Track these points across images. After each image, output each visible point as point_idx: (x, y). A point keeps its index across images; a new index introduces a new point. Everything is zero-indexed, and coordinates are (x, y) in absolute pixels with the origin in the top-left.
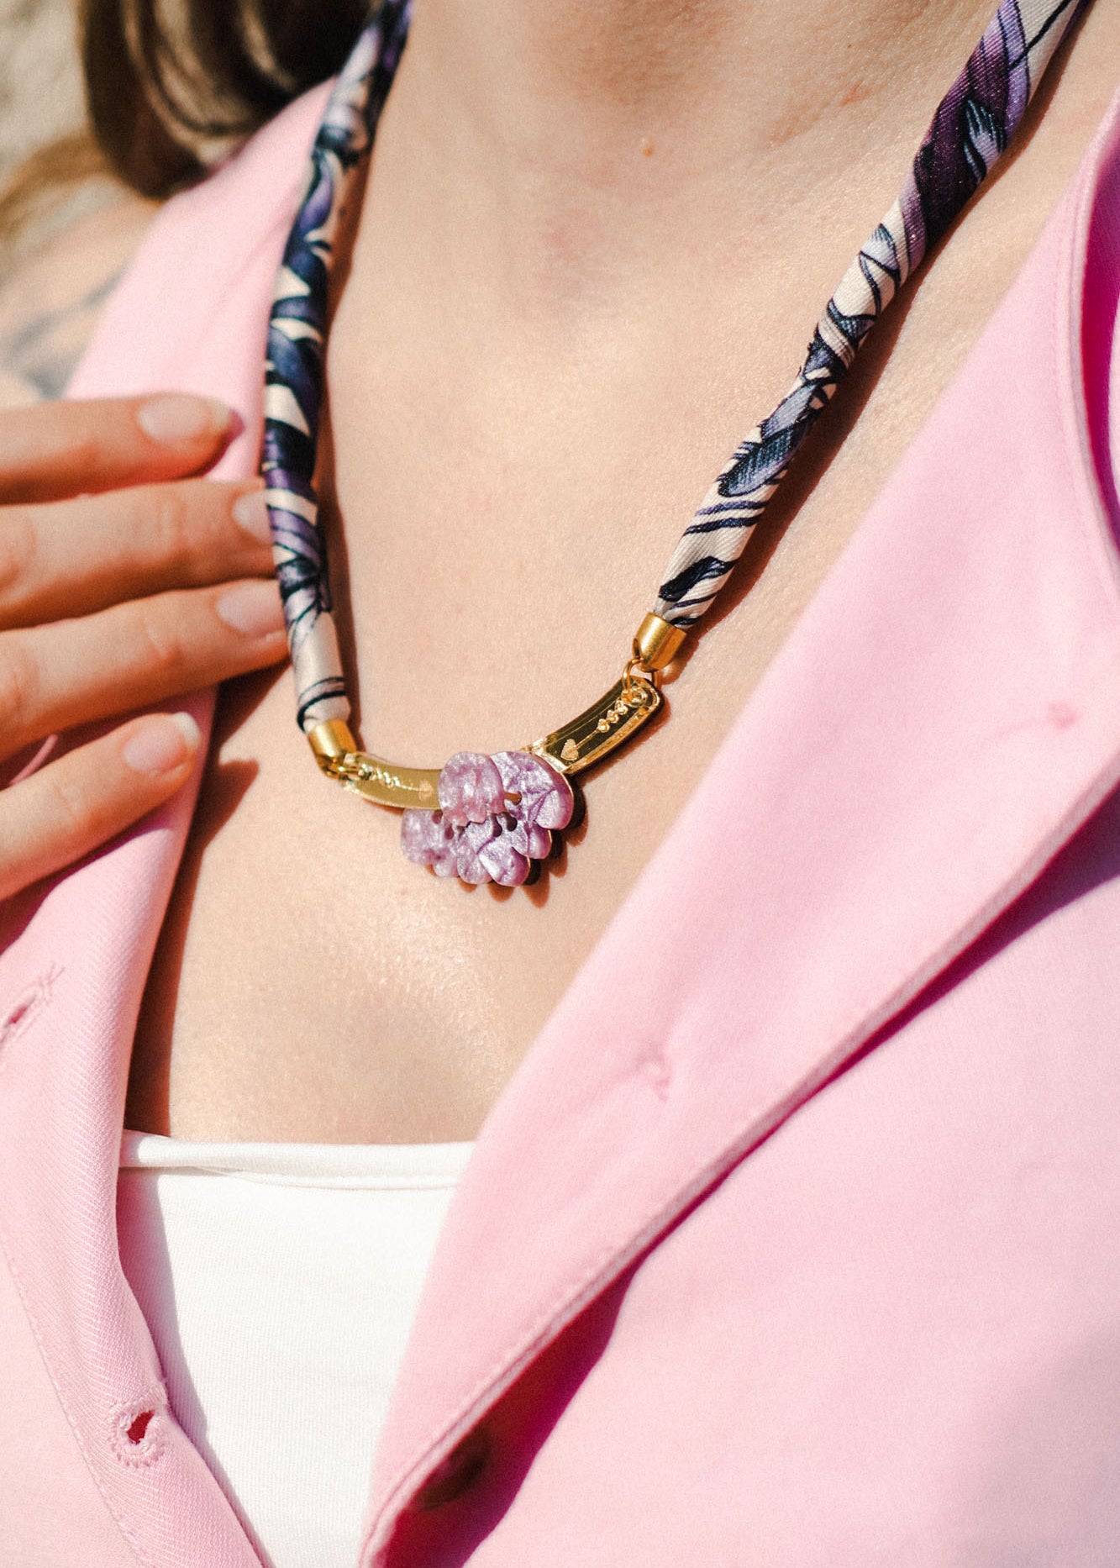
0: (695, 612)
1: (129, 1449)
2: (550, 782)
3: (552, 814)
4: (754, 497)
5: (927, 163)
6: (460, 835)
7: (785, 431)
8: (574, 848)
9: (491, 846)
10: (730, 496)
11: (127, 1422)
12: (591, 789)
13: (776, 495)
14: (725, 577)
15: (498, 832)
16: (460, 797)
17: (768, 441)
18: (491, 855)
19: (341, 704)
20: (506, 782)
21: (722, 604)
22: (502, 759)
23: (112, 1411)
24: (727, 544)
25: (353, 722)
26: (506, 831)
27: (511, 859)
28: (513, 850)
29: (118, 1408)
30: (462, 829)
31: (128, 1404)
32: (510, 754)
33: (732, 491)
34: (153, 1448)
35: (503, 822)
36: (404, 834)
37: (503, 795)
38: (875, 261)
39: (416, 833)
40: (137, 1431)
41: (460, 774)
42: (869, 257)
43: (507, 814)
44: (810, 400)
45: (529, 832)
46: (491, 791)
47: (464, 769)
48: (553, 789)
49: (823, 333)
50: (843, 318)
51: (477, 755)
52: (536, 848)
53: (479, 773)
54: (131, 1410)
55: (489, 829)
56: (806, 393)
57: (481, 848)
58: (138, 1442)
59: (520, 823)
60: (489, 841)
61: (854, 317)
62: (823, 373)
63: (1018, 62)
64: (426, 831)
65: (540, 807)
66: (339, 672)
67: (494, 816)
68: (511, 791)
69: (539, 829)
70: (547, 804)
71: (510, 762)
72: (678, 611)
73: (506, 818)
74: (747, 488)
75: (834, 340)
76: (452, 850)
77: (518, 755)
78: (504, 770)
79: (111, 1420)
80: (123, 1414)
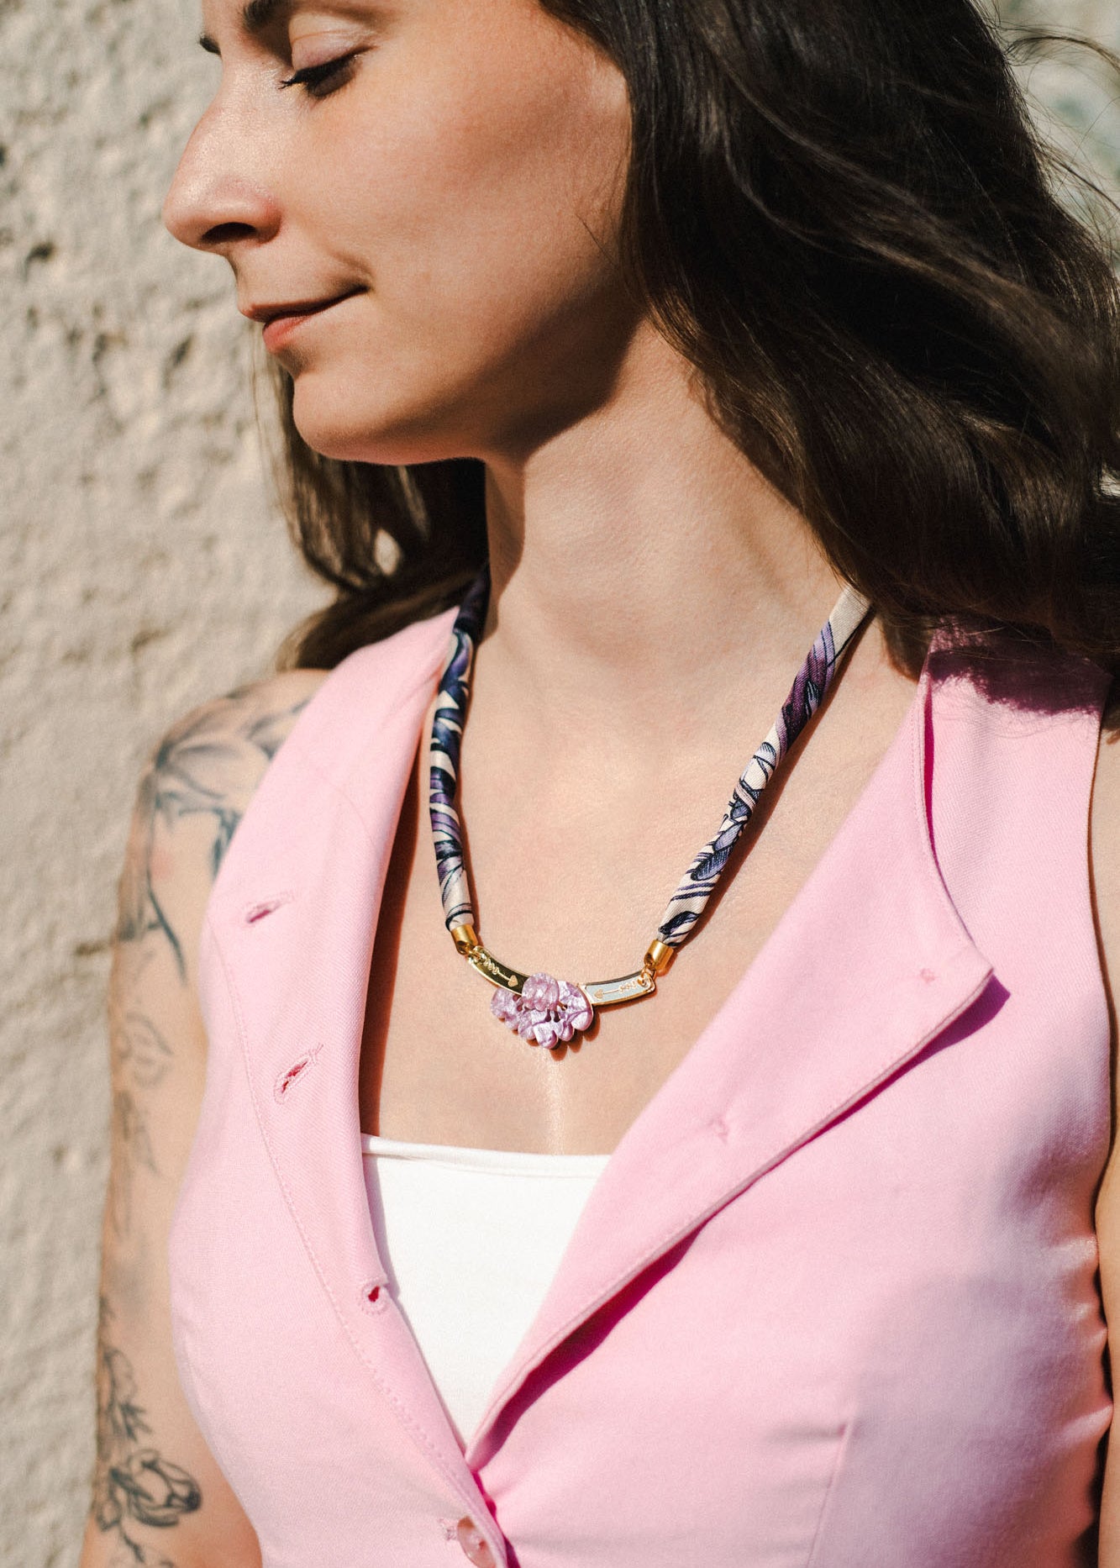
0: (679, 939)
1: (369, 1303)
2: (585, 1007)
3: (580, 1022)
4: (711, 881)
5: (788, 711)
6: (524, 1013)
7: (727, 847)
8: (589, 1043)
9: (542, 1025)
10: (698, 880)
11: (369, 1291)
12: (604, 1017)
13: (720, 879)
14: (695, 922)
15: (548, 1019)
16: (534, 995)
17: (717, 852)
18: (541, 1030)
19: (469, 916)
20: (561, 997)
21: (691, 935)
22: (562, 984)
23: (361, 1283)
24: (697, 905)
25: (476, 927)
26: (552, 1021)
27: (550, 1035)
28: (553, 1032)
29: (366, 1281)
30: (527, 1009)
31: (371, 1280)
32: (568, 984)
33: (700, 878)
34: (382, 1306)
35: (553, 1016)
36: (494, 997)
37: (558, 1003)
38: (767, 762)
39: (501, 1001)
40: (374, 1296)
41: (538, 983)
42: (764, 760)
43: (556, 1013)
44: (739, 831)
45: (565, 1026)
46: (552, 999)
47: (541, 982)
48: (585, 1011)
49: (738, 792)
50: (753, 790)
51: (551, 978)
52: (566, 1035)
53: (549, 987)
54: (372, 1283)
55: (543, 1016)
56: (737, 828)
57: (536, 1024)
58: (374, 1301)
59: (562, 1021)
60: (541, 1022)
61: (758, 790)
62: (744, 818)
63: (830, 664)
64: (507, 1003)
65: (576, 1017)
66: (468, 900)
67: (549, 1011)
68: (562, 1002)
69: (571, 1027)
70: (580, 1016)
71: (566, 988)
72: (672, 939)
73: (555, 1013)
74: (709, 875)
75: (748, 801)
76: (518, 1017)
77: (572, 986)
78: (561, 992)
79: (360, 1287)
80: (367, 1285)
